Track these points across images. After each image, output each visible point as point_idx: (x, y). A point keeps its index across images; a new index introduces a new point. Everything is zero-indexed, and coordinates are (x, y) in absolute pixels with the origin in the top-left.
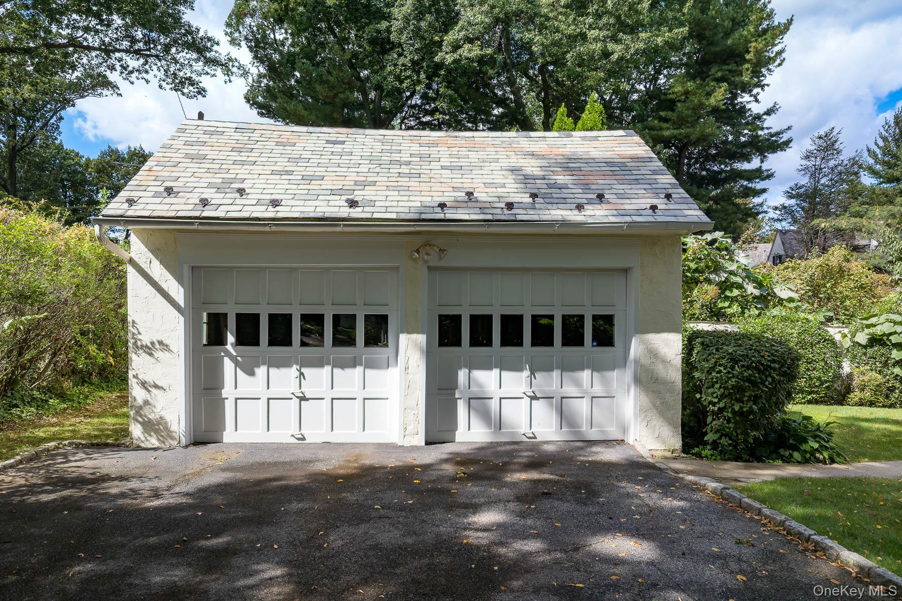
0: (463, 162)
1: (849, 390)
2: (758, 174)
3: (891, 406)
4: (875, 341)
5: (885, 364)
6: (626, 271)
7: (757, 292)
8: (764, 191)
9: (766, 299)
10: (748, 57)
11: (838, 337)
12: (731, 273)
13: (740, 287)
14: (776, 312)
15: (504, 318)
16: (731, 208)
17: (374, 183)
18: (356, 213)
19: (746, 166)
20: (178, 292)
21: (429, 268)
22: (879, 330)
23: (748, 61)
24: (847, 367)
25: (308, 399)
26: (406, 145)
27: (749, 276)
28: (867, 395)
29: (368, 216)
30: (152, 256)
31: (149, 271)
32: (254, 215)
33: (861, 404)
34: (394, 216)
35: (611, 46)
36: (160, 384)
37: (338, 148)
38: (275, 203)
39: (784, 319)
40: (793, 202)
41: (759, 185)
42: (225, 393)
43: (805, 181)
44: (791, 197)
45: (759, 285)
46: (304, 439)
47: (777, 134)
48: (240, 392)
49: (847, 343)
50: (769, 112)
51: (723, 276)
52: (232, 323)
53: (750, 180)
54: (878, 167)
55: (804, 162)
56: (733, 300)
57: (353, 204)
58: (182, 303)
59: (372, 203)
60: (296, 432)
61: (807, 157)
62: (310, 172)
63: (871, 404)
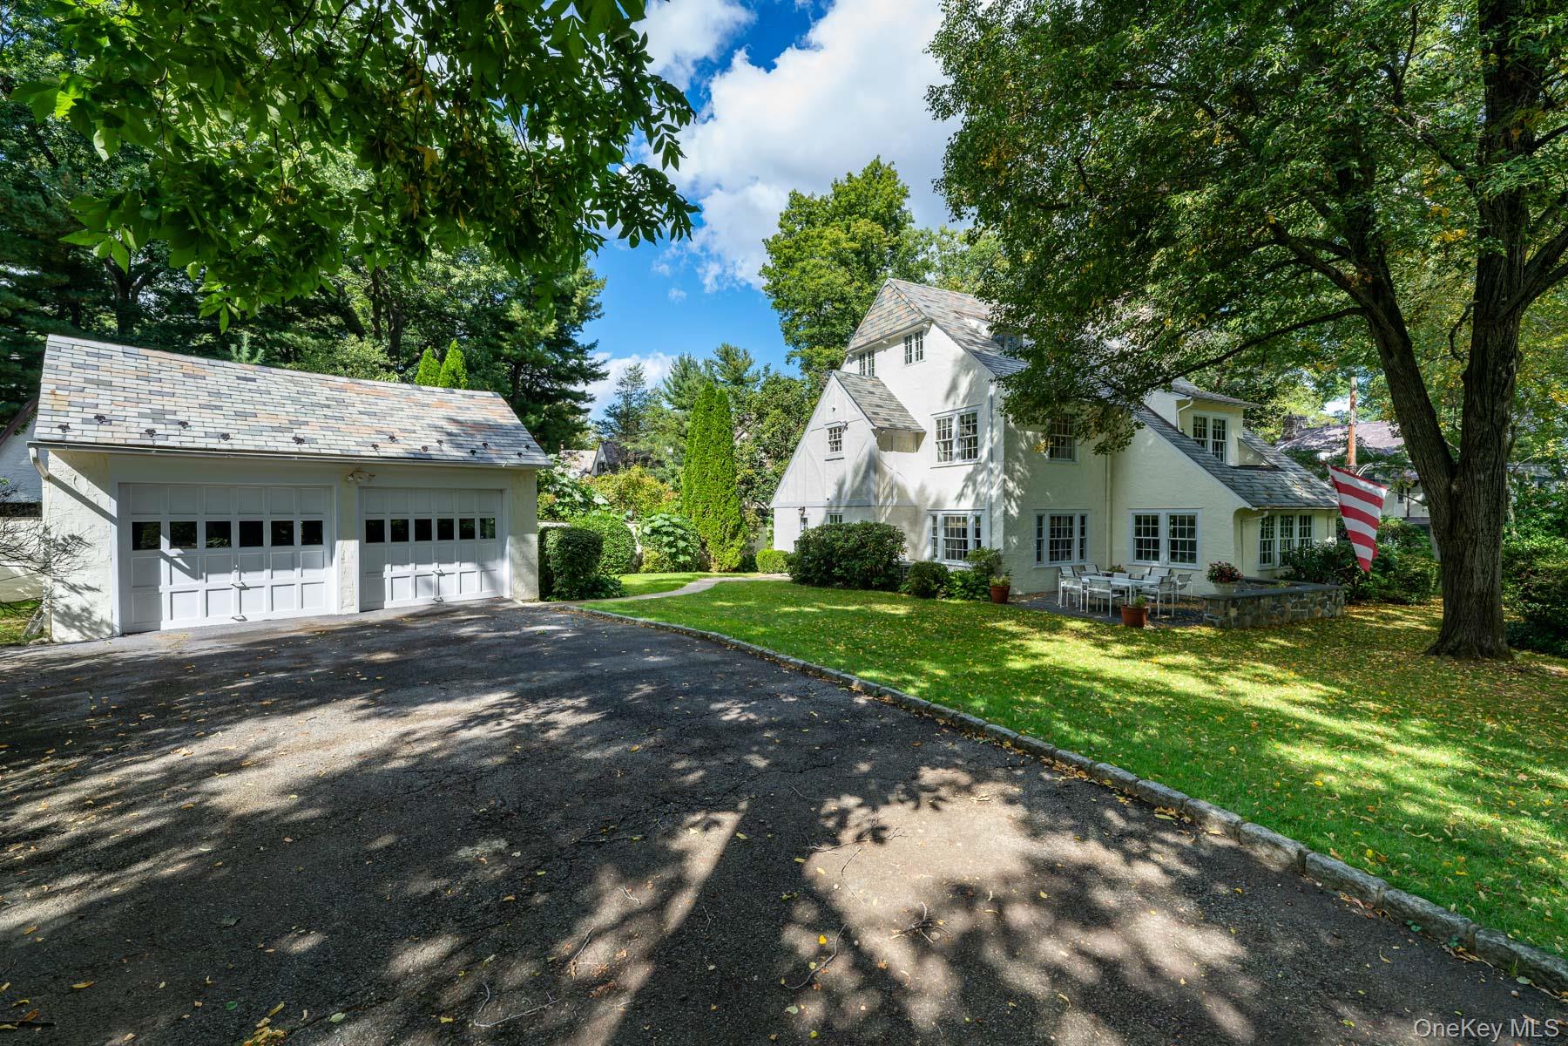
0: (374, 409)
1: (641, 563)
2: (582, 396)
3: (665, 571)
4: (655, 531)
5: (660, 546)
6: (501, 491)
7: (581, 500)
8: (588, 410)
9: (588, 504)
10: (575, 300)
11: (634, 531)
12: (564, 485)
13: (570, 495)
14: (595, 513)
15: (417, 522)
16: (562, 423)
17: (306, 423)
18: (305, 448)
19: (572, 388)
20: (109, 504)
21: (362, 488)
22: (656, 524)
23: (575, 304)
24: (639, 549)
25: (248, 589)
26: (317, 388)
27: (576, 487)
28: (650, 566)
29: (317, 451)
30: (76, 473)
31: (73, 487)
32: (210, 446)
33: (647, 571)
34: (338, 452)
35: (452, 270)
36: (93, 586)
37: (251, 385)
38: (226, 437)
39: (600, 518)
40: (611, 420)
41: (583, 406)
42: (161, 588)
43: (619, 402)
44: (610, 415)
45: (584, 494)
46: (245, 619)
47: (596, 365)
48: (176, 586)
49: (640, 534)
50: (592, 346)
51: (558, 487)
52: (165, 528)
53: (576, 401)
54: (672, 396)
55: (619, 387)
56: (565, 505)
57: (299, 441)
58: (114, 514)
59: (313, 441)
60: (236, 614)
61: (621, 384)
62: (239, 407)
63: (653, 571)
